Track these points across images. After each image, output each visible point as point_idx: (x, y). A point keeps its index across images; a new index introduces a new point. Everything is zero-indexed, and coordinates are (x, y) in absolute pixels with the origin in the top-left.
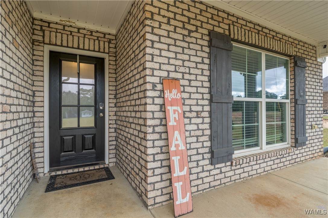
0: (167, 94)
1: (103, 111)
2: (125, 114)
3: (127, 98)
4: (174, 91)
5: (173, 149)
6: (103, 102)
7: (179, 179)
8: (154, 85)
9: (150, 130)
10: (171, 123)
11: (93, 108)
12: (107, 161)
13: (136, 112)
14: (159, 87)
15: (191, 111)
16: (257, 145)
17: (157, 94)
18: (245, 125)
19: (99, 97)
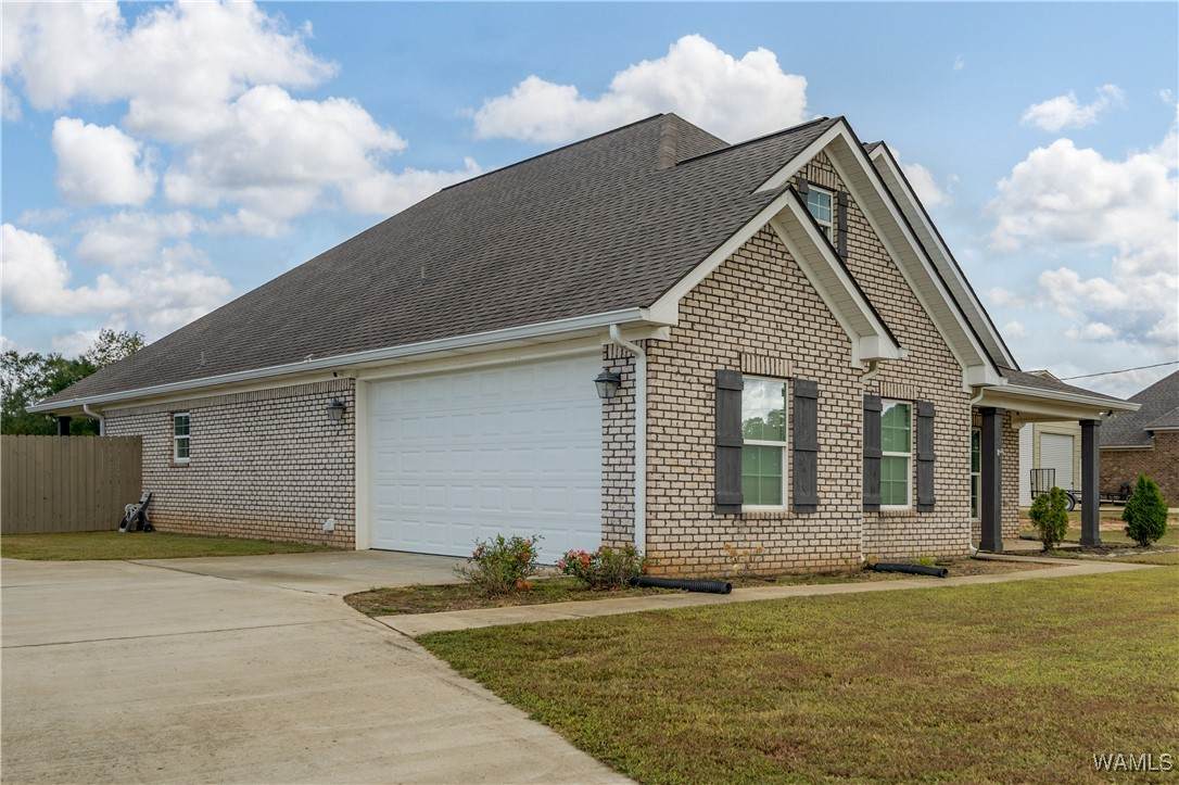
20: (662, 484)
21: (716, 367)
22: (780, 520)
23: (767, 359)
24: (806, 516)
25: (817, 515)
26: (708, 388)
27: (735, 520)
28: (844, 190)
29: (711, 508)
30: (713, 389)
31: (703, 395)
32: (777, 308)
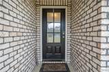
2: (77, 37)
3: (79, 28)
6: (65, 30)
11: (60, 34)
12: (66, 60)
13: (87, 36)
19: (63, 28)
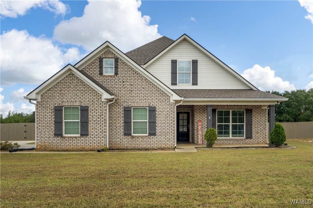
0: (199, 124)
1: (189, 127)
4: (200, 123)
5: (199, 134)
7: (200, 139)
8: (196, 122)
9: (195, 130)
10: (199, 129)
11: (187, 126)
14: (197, 122)
15: (205, 127)
16: (229, 137)
17: (197, 124)
18: (223, 131)
20: (39, 131)
21: (55, 105)
22: (76, 138)
23: (71, 102)
24: (85, 137)
25: (89, 137)
26: (52, 110)
27: (61, 138)
28: (117, 57)
29: (54, 135)
30: (54, 110)
31: (51, 112)
32: (75, 91)
